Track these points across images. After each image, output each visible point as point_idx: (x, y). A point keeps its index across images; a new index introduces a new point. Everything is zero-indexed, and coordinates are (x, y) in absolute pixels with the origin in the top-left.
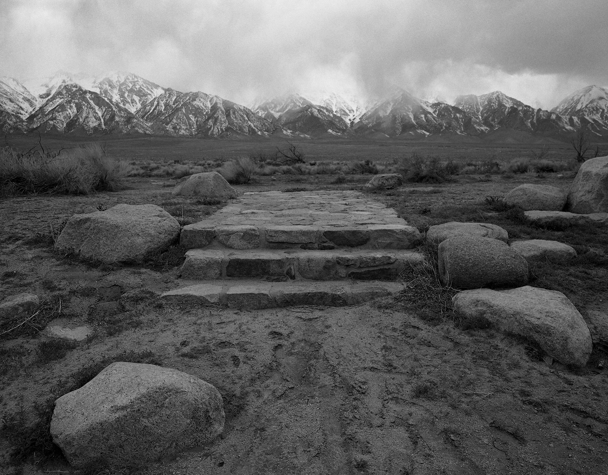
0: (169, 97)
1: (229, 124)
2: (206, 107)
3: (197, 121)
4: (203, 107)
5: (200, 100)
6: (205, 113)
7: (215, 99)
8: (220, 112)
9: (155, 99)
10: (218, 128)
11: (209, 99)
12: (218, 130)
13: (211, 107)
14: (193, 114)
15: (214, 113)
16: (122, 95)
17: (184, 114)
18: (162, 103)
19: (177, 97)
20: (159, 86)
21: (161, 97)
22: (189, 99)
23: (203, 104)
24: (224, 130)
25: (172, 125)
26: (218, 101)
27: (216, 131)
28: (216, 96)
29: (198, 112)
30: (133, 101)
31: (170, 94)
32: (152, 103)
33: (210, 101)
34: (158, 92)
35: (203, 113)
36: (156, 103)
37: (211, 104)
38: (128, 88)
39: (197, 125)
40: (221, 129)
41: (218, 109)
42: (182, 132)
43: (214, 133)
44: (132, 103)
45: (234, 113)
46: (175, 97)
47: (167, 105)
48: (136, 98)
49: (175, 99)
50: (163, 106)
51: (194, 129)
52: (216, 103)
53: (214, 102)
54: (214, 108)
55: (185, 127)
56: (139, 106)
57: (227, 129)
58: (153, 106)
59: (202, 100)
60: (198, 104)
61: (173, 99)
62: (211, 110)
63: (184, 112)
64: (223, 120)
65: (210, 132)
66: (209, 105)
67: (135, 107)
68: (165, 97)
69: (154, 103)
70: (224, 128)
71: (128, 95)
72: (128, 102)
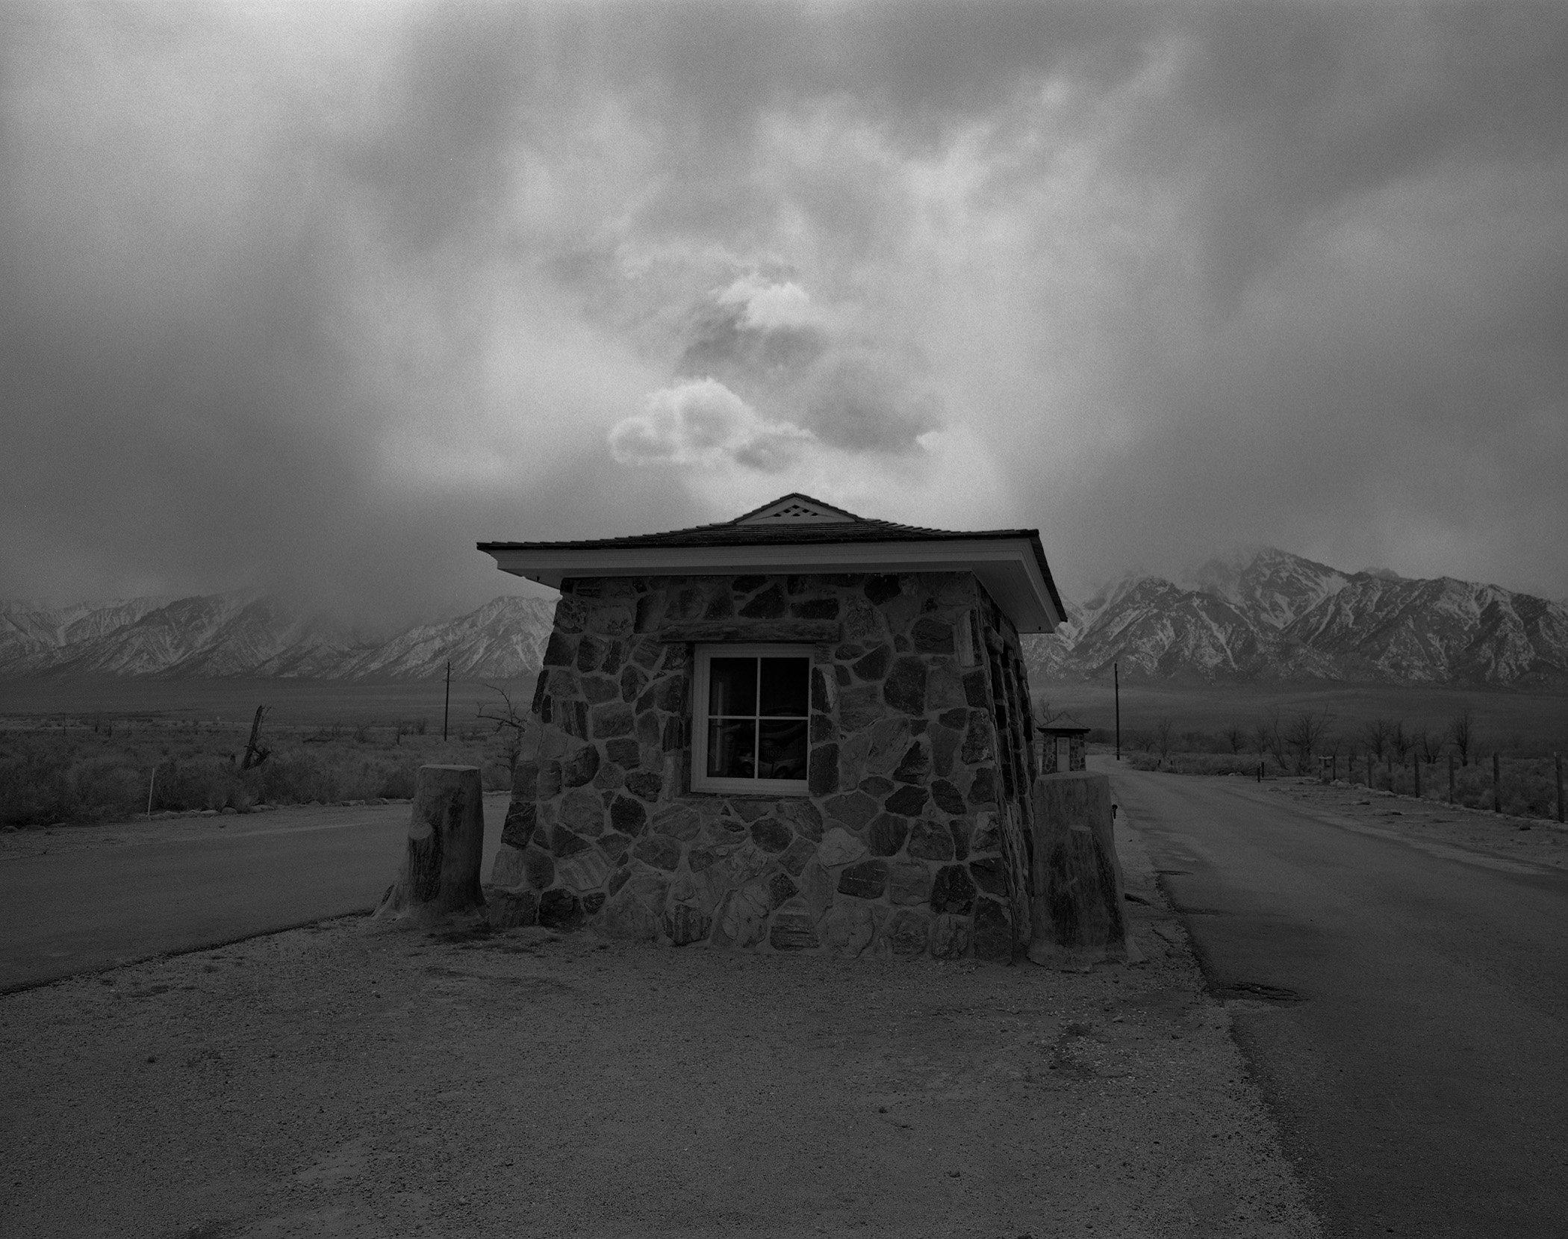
0: (1364, 593)
1: (1538, 653)
2: (1467, 613)
3: (1448, 648)
4: (1460, 613)
5: (1450, 598)
6: (1466, 629)
7: (1490, 592)
8: (1510, 624)
9: (1329, 599)
10: (1508, 664)
11: (1474, 595)
12: (1511, 670)
13: (1483, 614)
14: (1434, 632)
15: (1495, 627)
16: (1249, 596)
17: (1413, 632)
18: (1347, 609)
19: (1385, 592)
20: (1334, 570)
21: (1342, 594)
22: (1420, 596)
23: (1460, 607)
24: (1527, 669)
25: (1388, 658)
26: (1499, 598)
27: (1504, 671)
28: (1492, 586)
29: (1447, 625)
30: (1275, 607)
31: (1365, 586)
32: (1322, 609)
33: (1477, 598)
34: (1333, 585)
35: (1461, 629)
36: (1331, 608)
37: (1481, 605)
38: (1262, 579)
39: (1448, 656)
40: (1520, 667)
41: (1502, 617)
42: (1417, 674)
43: (1501, 676)
44: (1274, 610)
45: (1549, 626)
46: (1379, 594)
47: (1359, 613)
48: (1282, 601)
49: (1381, 599)
50: (1351, 615)
51: (1442, 668)
52: (1494, 604)
53: (1489, 600)
54: (1492, 614)
55: (1420, 664)
56: (1290, 616)
57: (1535, 666)
58: (1326, 615)
59: (1455, 597)
60: (1447, 606)
61: (1375, 599)
62: (1482, 621)
63: (1412, 626)
64: (1519, 643)
65: (1488, 674)
66: (1476, 609)
67: (1281, 619)
68: (1354, 594)
69: (1327, 610)
70: (1525, 664)
71: (1263, 595)
72: (1264, 610)
